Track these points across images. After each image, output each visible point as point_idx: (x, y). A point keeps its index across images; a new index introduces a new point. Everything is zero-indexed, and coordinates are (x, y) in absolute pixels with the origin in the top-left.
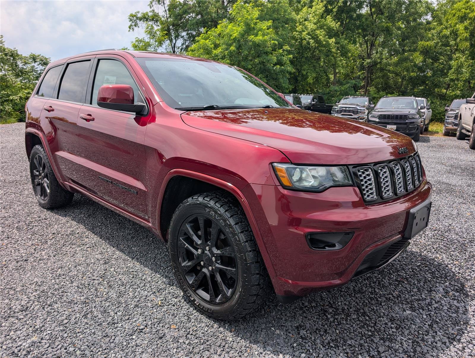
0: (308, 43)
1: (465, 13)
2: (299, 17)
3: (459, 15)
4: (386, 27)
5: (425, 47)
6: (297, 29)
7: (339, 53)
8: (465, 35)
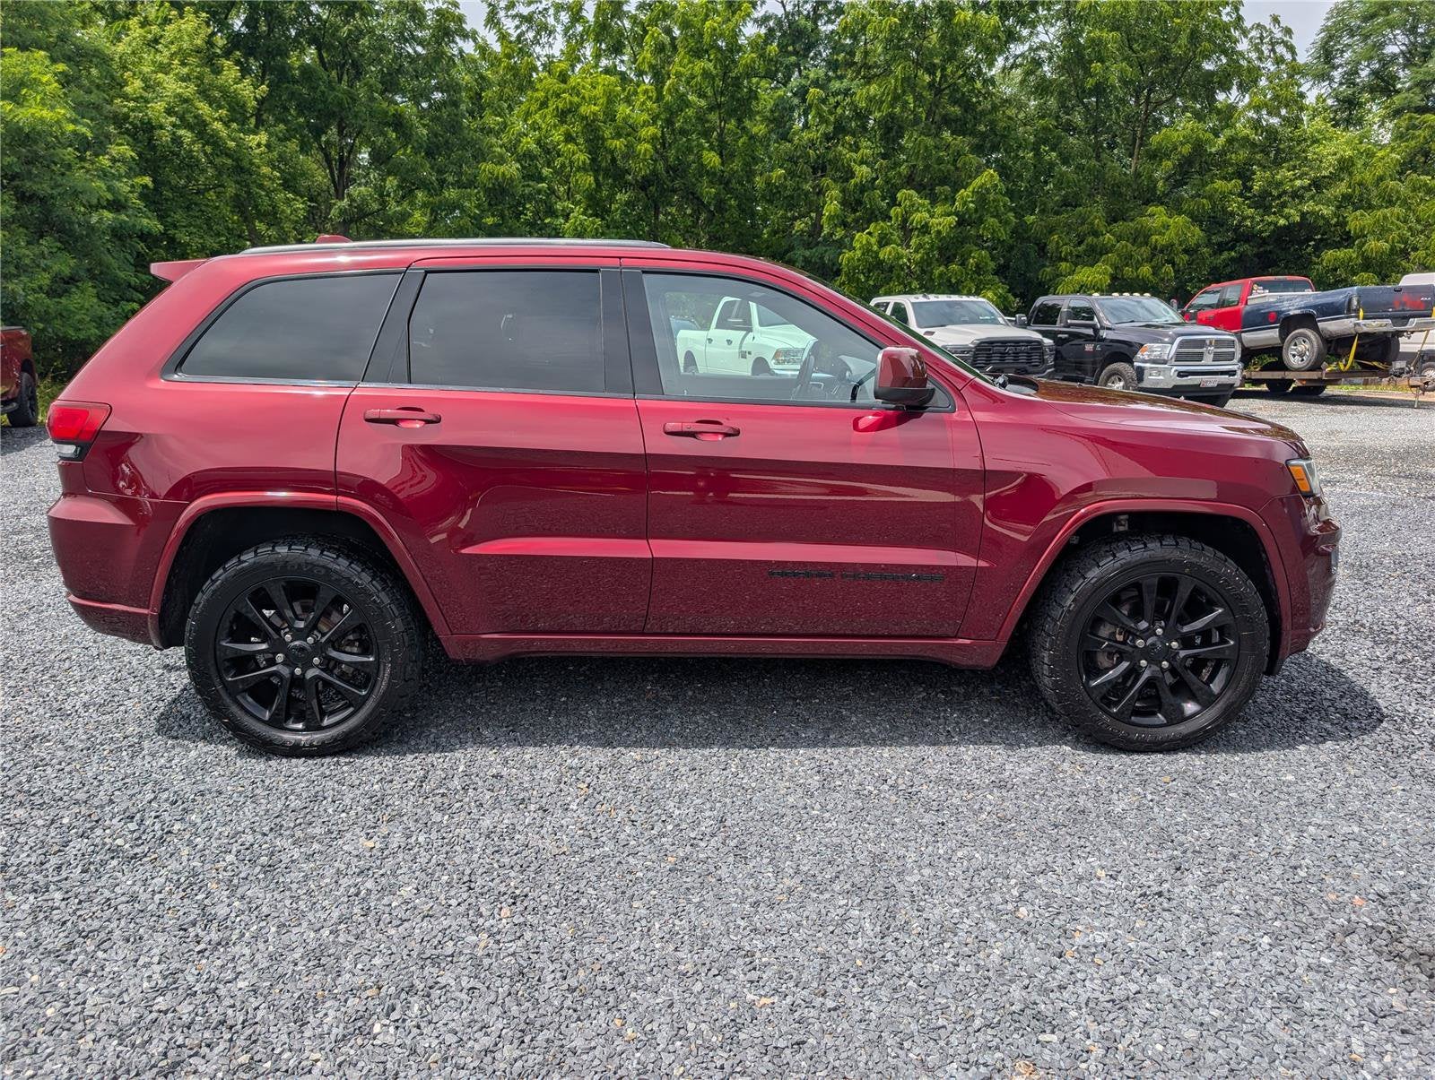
0: (177, 140)
1: (571, 103)
2: (121, 48)
3: (557, 107)
4: (394, 115)
5: (497, 178)
6: (128, 89)
7: (279, 179)
8: (582, 158)
